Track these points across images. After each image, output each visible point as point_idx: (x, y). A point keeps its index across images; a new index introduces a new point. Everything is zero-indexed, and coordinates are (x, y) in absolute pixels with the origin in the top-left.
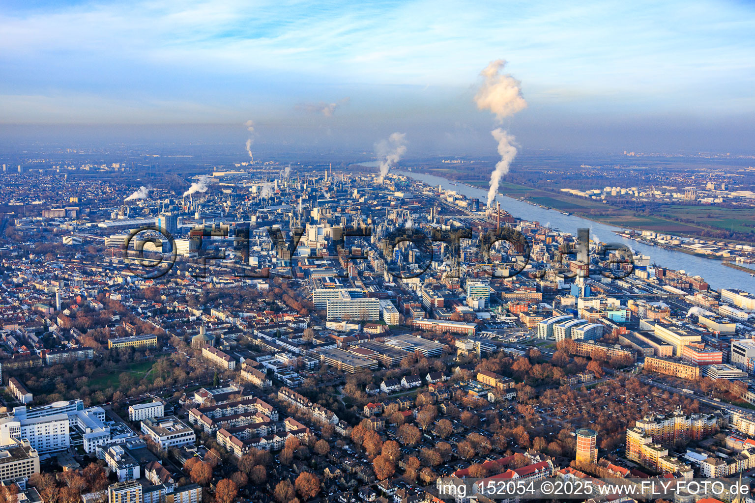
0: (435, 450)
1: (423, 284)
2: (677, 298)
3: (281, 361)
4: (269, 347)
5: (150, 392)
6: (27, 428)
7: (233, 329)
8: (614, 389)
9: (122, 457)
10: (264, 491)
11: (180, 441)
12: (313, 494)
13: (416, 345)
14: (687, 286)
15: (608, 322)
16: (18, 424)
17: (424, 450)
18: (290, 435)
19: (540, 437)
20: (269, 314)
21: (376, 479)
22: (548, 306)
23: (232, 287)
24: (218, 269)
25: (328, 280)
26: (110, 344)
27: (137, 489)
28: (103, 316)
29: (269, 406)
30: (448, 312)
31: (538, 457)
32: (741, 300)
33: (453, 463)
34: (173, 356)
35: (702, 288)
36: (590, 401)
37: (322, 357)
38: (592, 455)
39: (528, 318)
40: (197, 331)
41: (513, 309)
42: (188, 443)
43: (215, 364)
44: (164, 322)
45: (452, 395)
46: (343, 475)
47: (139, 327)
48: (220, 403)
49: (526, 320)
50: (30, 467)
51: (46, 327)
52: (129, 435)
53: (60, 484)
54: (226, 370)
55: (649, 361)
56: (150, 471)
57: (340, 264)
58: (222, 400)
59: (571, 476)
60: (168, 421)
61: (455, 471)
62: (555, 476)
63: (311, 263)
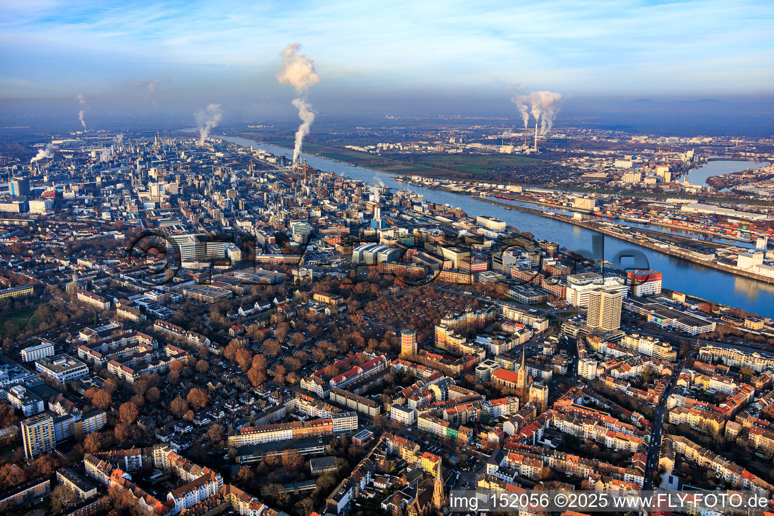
0: (294, 358)
1: (255, 226)
2: (446, 225)
3: (150, 298)
4: (136, 287)
5: (37, 334)
7: (101, 275)
8: (417, 297)
9: (25, 395)
10: (160, 407)
11: (75, 375)
12: (203, 405)
13: (260, 275)
14: (452, 215)
17: (288, 359)
18: (173, 359)
19: (373, 338)
21: (252, 386)
23: (92, 239)
24: (75, 224)
25: (175, 228)
27: (49, 422)
29: (148, 336)
30: (280, 247)
31: (374, 354)
32: (490, 223)
33: (310, 366)
34: (51, 302)
35: (462, 216)
36: (401, 307)
37: (185, 292)
38: (413, 348)
40: (68, 279)
41: (330, 241)
42: (82, 376)
43: (92, 306)
44: (35, 273)
45: (297, 313)
46: (224, 386)
47: (14, 280)
48: (104, 339)
52: (26, 375)
54: (103, 310)
56: (54, 403)
57: (182, 214)
58: (106, 336)
59: (401, 365)
60: (60, 359)
61: (313, 372)
62: (389, 367)
63: (157, 214)
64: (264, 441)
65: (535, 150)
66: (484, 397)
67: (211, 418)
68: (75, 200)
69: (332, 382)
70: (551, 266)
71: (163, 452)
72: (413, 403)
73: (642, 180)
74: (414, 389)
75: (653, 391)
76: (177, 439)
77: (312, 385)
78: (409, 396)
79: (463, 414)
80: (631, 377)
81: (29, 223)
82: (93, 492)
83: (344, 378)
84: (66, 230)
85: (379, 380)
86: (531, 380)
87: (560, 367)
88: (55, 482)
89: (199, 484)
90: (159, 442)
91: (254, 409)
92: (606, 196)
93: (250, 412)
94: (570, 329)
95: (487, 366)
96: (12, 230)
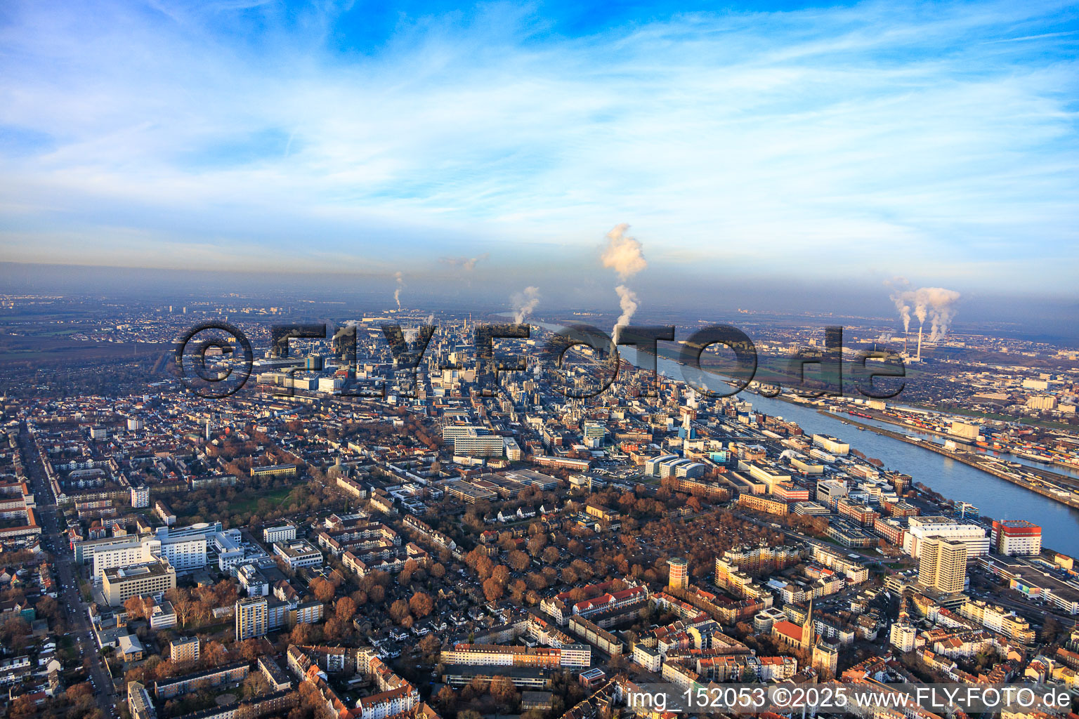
0: (542, 575)
1: (545, 424)
2: (774, 442)
3: (408, 491)
4: (398, 478)
5: (285, 516)
6: (167, 546)
7: (367, 461)
8: (710, 522)
9: (253, 576)
10: (382, 609)
11: (309, 562)
12: (426, 613)
13: (534, 479)
14: (784, 431)
15: (709, 462)
16: (159, 543)
17: (534, 576)
18: (410, 559)
19: (637, 564)
20: (401, 448)
21: (486, 600)
22: (657, 446)
23: (370, 423)
24: (358, 406)
25: (459, 419)
26: (252, 472)
27: (263, 605)
28: (248, 446)
29: (393, 531)
30: (566, 450)
31: (634, 583)
32: (830, 445)
33: (557, 587)
34: (309, 484)
35: (796, 433)
36: (687, 533)
37: (447, 488)
38: (683, 581)
39: (638, 457)
40: (333, 462)
41: (625, 449)
42: (315, 564)
43: (347, 492)
44: (304, 453)
45: (562, 525)
46: (456, 596)
47: (281, 457)
48: (349, 528)
49: (636, 458)
50: (167, 583)
51: (195, 455)
52: (261, 555)
53: (192, 599)
54: (357, 498)
55: (743, 497)
56: (278, 588)
57: (471, 404)
58: (350, 526)
59: (663, 600)
60: (298, 543)
61: (558, 594)
62: (649, 600)
63: (445, 402)
64: (480, 663)
65: (918, 359)
66: (753, 652)
67: (431, 628)
68: (366, 381)
69: (576, 608)
70: (891, 503)
71: (367, 656)
72: (664, 646)
73: (1055, 407)
74: (671, 630)
75: (985, 677)
76: (387, 645)
77: (552, 609)
78: (660, 637)
79: (721, 668)
80: (962, 656)
81: (314, 401)
82: (287, 685)
83: (591, 606)
84: (347, 411)
85: (632, 614)
86: (819, 640)
87: (866, 630)
88: (254, 667)
89: (392, 696)
90: (368, 645)
91: (479, 626)
92: (998, 423)
93: (473, 628)
94: (895, 584)
95: (769, 615)
96: (296, 407)
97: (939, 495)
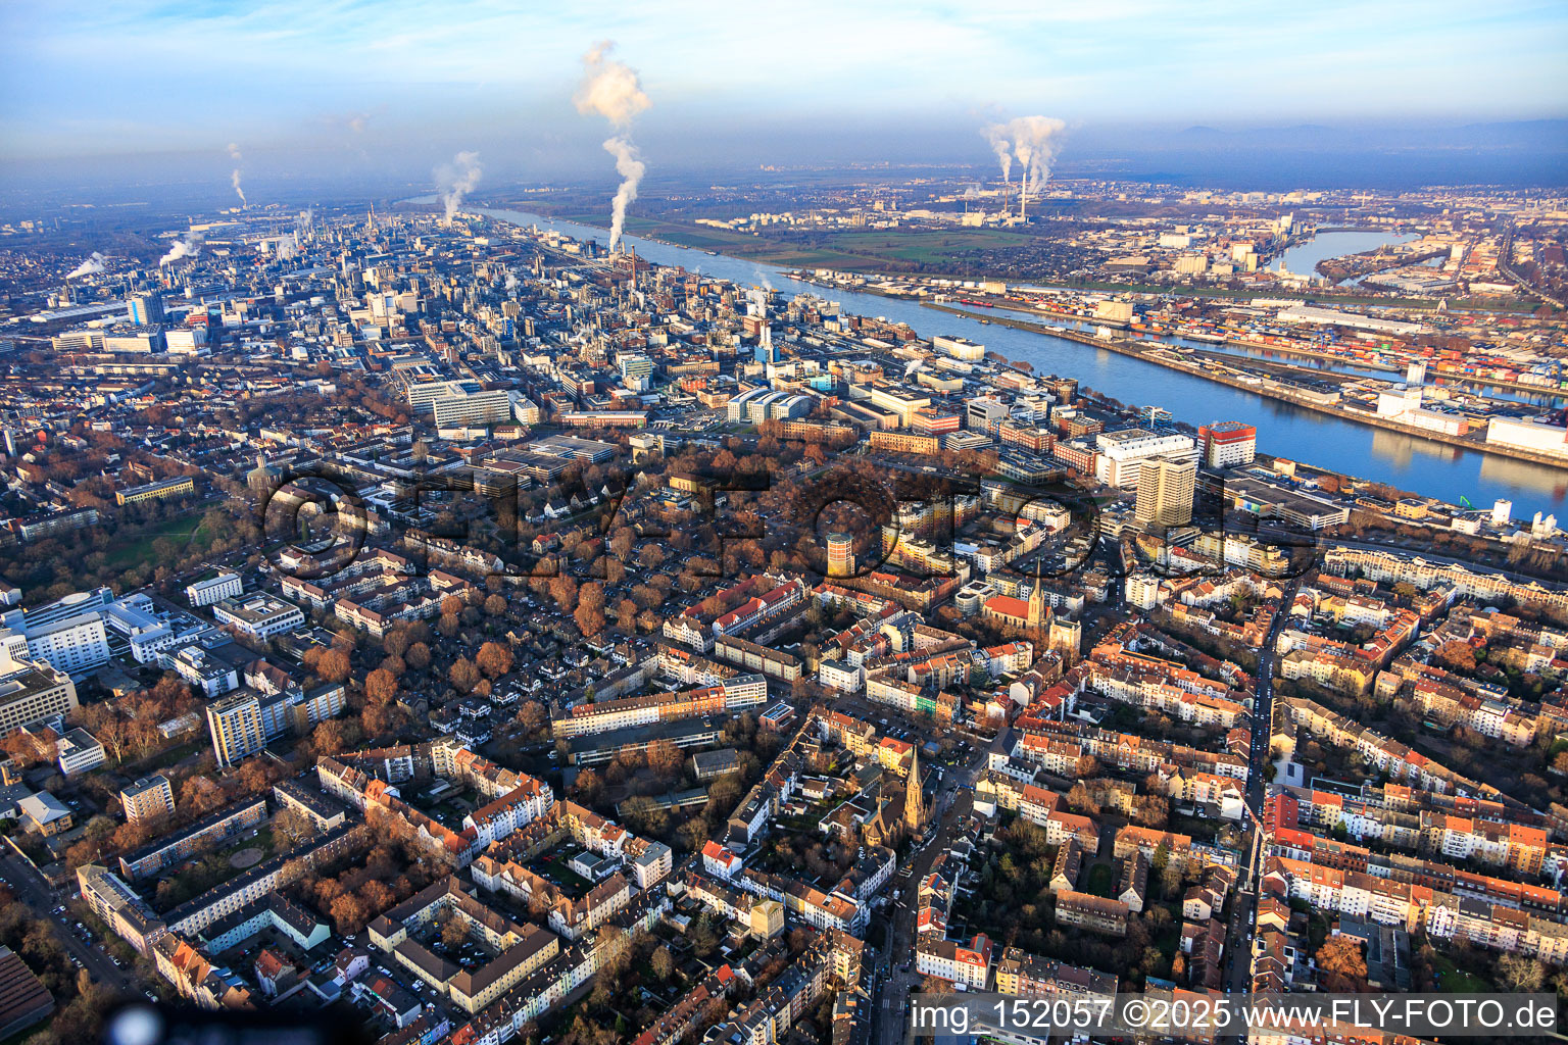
0: (648, 586)
1: (556, 364)
2: (883, 353)
3: (391, 492)
4: (366, 475)
5: (210, 559)
6: (38, 641)
7: (304, 454)
9: (204, 662)
10: (432, 676)
11: (283, 626)
12: (504, 670)
13: (575, 448)
14: (891, 336)
15: (813, 393)
16: (21, 638)
17: (638, 589)
18: (445, 595)
19: (776, 551)
20: (350, 428)
21: (581, 635)
22: (730, 379)
23: (280, 395)
24: (248, 369)
25: (421, 371)
26: (120, 498)
27: (252, 706)
28: (93, 457)
29: (397, 558)
30: (603, 399)
31: (782, 577)
32: (958, 349)
33: (677, 600)
34: (226, 504)
35: (908, 337)
38: (848, 565)
39: (710, 397)
40: (249, 463)
41: (688, 387)
42: (294, 627)
44: (192, 456)
46: (536, 637)
47: (158, 468)
49: (709, 399)
50: (62, 699)
52: (201, 628)
55: (874, 435)
56: (254, 674)
57: (429, 347)
59: (829, 594)
60: (254, 600)
61: (683, 609)
62: (810, 597)
63: (387, 348)
64: (612, 727)
65: (1022, 219)
66: (974, 644)
67: (519, 691)
68: (243, 327)
69: (717, 626)
70: (1067, 419)
71: (447, 750)
72: (855, 657)
73: (1209, 268)
74: (857, 633)
75: (1253, 625)
76: (468, 729)
77: (682, 632)
78: (849, 645)
79: (942, 672)
80: (1214, 603)
81: (170, 369)
82: (339, 819)
83: (737, 619)
84: (234, 380)
85: (794, 619)
86: (1050, 614)
87: (1095, 590)
88: (274, 806)
89: (514, 801)
90: (437, 733)
91: (589, 675)
92: (1149, 297)
93: (583, 679)
95: (974, 591)
96: (143, 383)
97: (1114, 402)
